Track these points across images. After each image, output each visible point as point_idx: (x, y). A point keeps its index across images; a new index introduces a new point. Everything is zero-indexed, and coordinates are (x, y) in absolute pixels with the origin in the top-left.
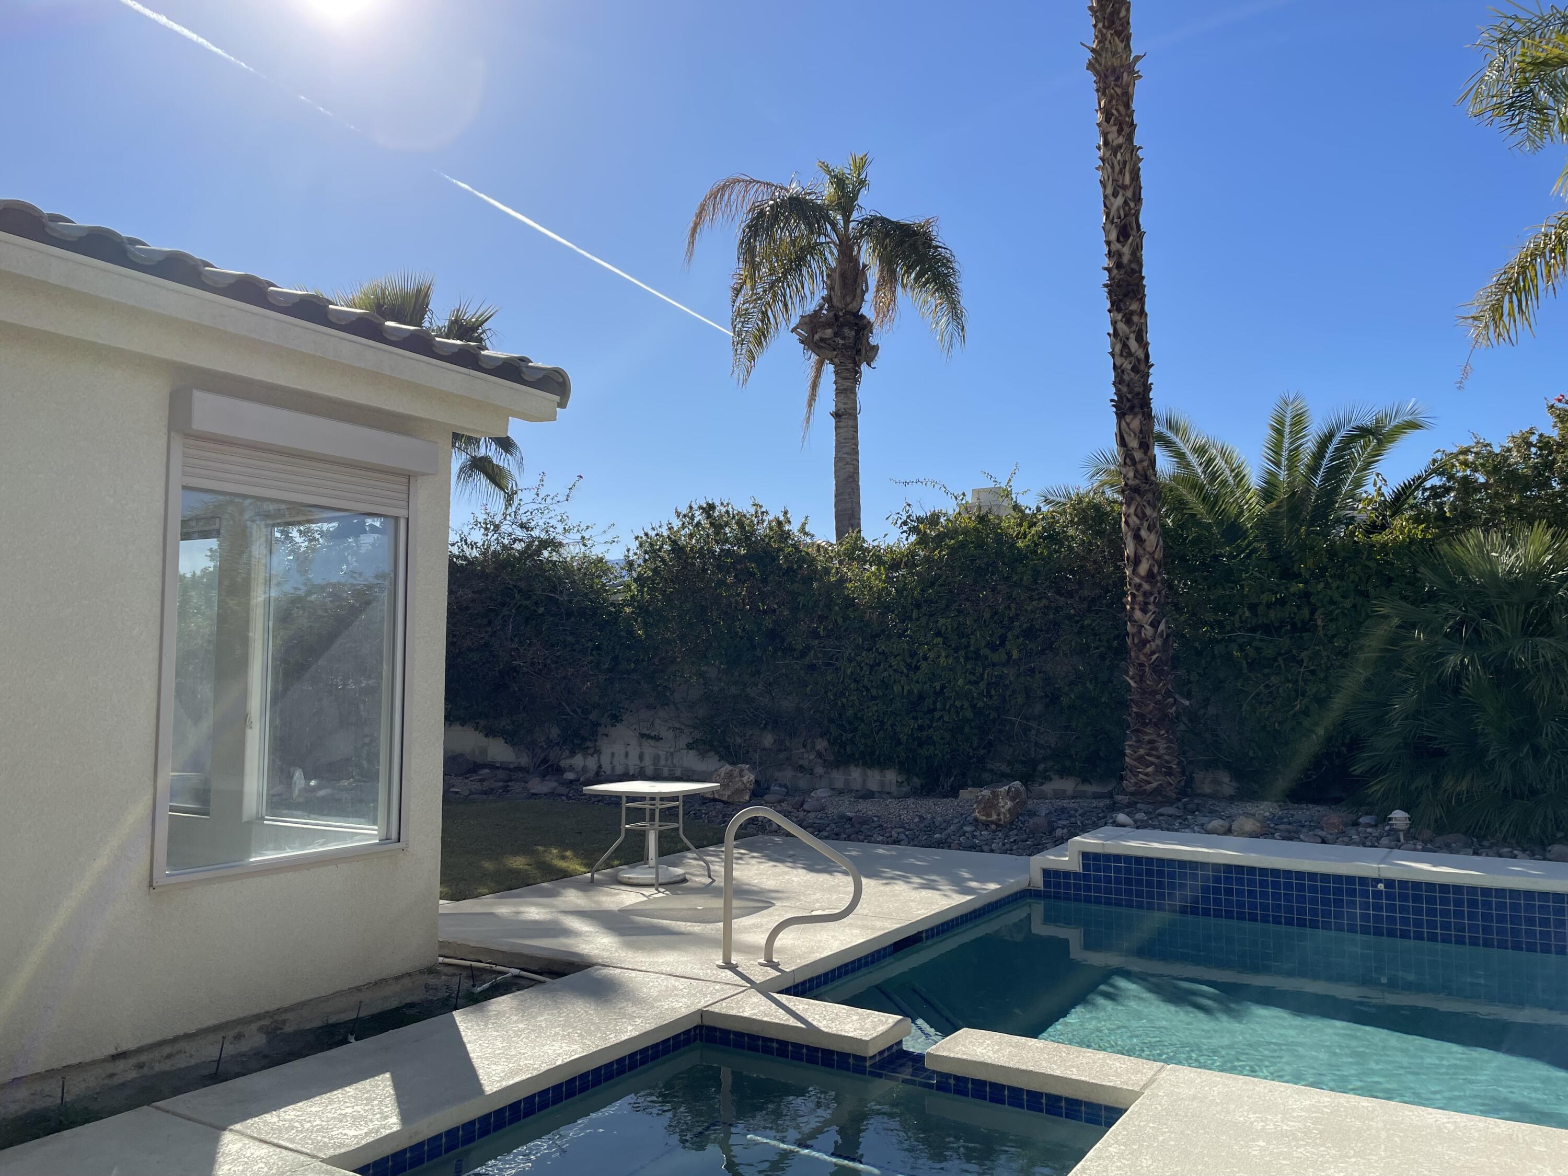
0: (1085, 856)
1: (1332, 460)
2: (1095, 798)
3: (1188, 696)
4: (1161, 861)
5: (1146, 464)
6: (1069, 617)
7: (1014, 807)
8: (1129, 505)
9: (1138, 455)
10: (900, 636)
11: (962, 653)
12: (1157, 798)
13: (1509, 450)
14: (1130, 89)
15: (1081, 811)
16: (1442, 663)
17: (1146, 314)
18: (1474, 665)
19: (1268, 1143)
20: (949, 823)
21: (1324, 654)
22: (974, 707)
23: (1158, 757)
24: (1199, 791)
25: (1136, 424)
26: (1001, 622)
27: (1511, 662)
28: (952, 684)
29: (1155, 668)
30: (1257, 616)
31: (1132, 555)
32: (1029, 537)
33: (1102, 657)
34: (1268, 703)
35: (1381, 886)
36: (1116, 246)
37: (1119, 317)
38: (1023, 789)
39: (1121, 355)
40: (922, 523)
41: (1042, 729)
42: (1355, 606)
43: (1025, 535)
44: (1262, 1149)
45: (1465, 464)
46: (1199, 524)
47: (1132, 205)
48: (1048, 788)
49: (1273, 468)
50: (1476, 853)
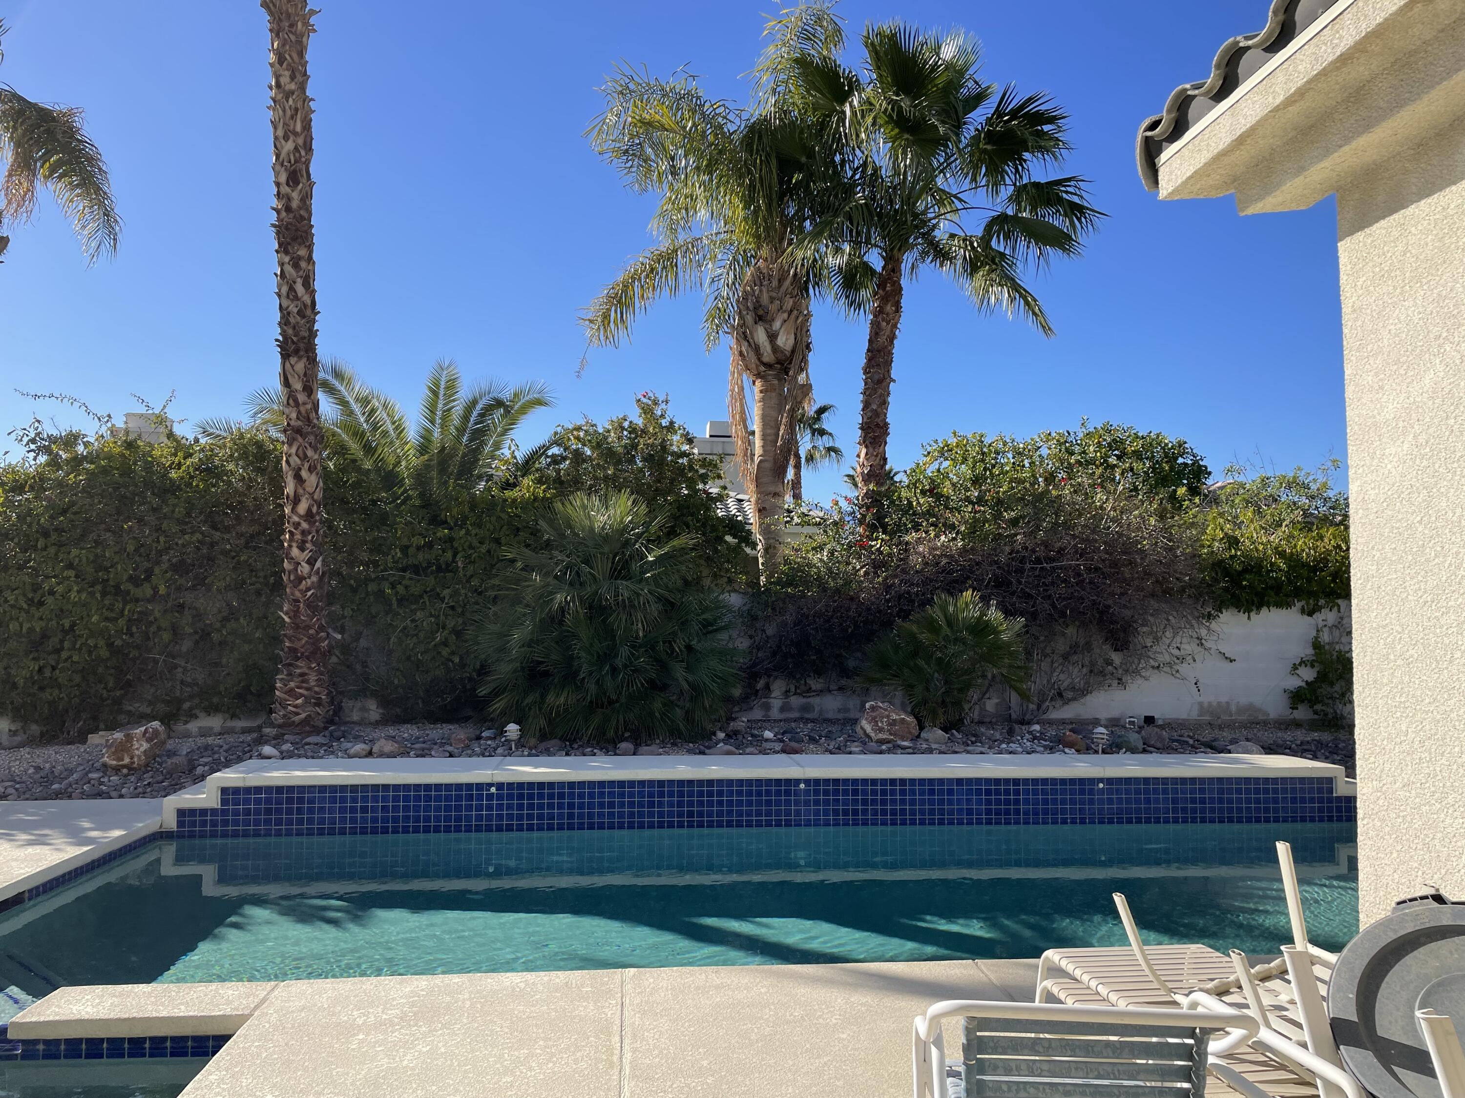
0: (224, 791)
1: (476, 424)
2: (243, 733)
3: (342, 631)
4: (302, 789)
5: (309, 406)
6: (226, 553)
7: (151, 748)
8: (290, 445)
9: (302, 398)
10: (20, 568)
11: (99, 587)
12: (307, 727)
13: (609, 431)
14: (305, 39)
15: (225, 747)
16: (552, 600)
17: (314, 263)
18: (574, 602)
19: (367, 1035)
20: (71, 771)
21: (463, 591)
22: (110, 645)
23: (307, 689)
24: (348, 719)
25: (300, 366)
26: (148, 555)
27: (600, 600)
28: (85, 620)
29: (309, 604)
30: (407, 556)
31: (292, 494)
32: (183, 468)
33: (258, 593)
34: (413, 636)
35: (493, 790)
36: (285, 189)
37: (287, 259)
38: (161, 729)
39: (288, 297)
40: (55, 443)
41: (189, 666)
42: (489, 551)
43: (179, 465)
44: (361, 1041)
45: (578, 438)
46: (359, 470)
47: (303, 153)
48: (193, 726)
49: (428, 425)
50: (567, 754)
